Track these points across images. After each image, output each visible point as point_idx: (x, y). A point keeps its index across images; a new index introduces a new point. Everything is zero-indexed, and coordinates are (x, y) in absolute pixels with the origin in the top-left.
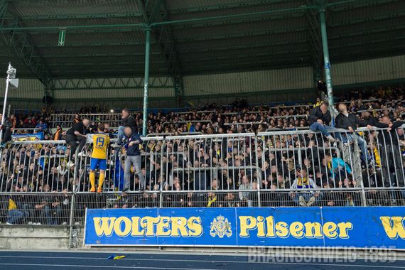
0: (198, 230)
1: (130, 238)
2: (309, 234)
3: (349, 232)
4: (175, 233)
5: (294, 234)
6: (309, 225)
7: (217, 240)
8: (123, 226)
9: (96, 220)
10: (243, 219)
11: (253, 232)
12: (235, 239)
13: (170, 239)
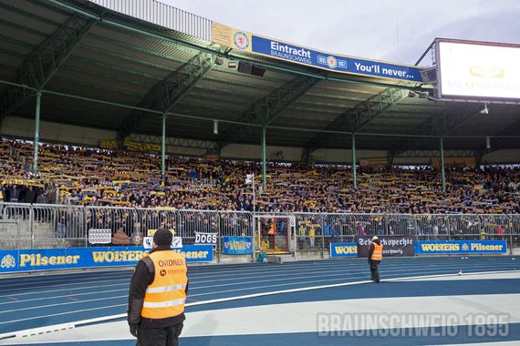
3: (78, 260)
5: (51, 263)
6: (59, 258)
7: (5, 269)
10: (22, 257)
11: (28, 263)
12: (17, 268)
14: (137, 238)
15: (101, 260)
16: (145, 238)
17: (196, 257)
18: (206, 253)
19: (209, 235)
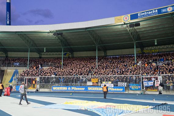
0: (67, 89)
1: (58, 90)
3: (84, 89)
4: (64, 89)
5: (78, 89)
6: (80, 88)
7: (69, 90)
8: (57, 88)
9: (53, 88)
11: (73, 89)
12: (71, 90)
14: (99, 84)
16: (102, 84)
17: (118, 90)
18: (122, 89)
19: (123, 83)
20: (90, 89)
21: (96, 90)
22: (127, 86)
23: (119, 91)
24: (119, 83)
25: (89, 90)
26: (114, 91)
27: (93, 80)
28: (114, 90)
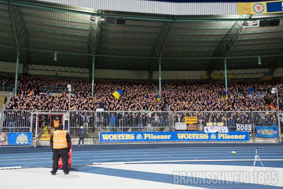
0: (133, 138)
1: (114, 140)
2: (161, 138)
3: (170, 137)
4: (127, 139)
5: (158, 138)
6: (161, 136)
7: (138, 140)
8: (111, 137)
9: (103, 135)
10: (145, 135)
11: (148, 138)
12: (143, 140)
13: (126, 140)
14: (201, 128)
15: (182, 138)
16: (205, 127)
17: (237, 138)
18: (244, 136)
19: (246, 126)
20: (181, 136)
21: (194, 138)
22: (252, 130)
23: (239, 140)
24: (238, 125)
25: (181, 139)
26: (229, 140)
27: (188, 120)
28: (229, 137)
